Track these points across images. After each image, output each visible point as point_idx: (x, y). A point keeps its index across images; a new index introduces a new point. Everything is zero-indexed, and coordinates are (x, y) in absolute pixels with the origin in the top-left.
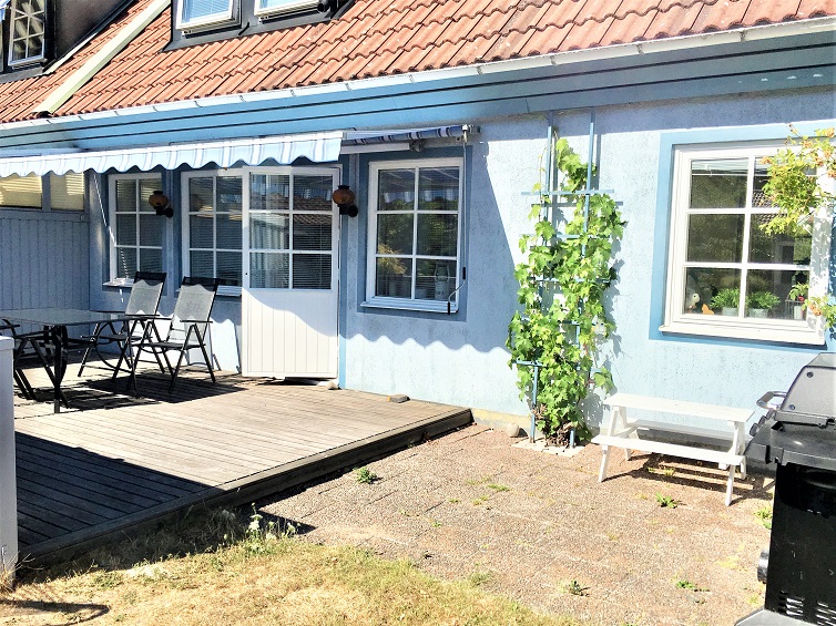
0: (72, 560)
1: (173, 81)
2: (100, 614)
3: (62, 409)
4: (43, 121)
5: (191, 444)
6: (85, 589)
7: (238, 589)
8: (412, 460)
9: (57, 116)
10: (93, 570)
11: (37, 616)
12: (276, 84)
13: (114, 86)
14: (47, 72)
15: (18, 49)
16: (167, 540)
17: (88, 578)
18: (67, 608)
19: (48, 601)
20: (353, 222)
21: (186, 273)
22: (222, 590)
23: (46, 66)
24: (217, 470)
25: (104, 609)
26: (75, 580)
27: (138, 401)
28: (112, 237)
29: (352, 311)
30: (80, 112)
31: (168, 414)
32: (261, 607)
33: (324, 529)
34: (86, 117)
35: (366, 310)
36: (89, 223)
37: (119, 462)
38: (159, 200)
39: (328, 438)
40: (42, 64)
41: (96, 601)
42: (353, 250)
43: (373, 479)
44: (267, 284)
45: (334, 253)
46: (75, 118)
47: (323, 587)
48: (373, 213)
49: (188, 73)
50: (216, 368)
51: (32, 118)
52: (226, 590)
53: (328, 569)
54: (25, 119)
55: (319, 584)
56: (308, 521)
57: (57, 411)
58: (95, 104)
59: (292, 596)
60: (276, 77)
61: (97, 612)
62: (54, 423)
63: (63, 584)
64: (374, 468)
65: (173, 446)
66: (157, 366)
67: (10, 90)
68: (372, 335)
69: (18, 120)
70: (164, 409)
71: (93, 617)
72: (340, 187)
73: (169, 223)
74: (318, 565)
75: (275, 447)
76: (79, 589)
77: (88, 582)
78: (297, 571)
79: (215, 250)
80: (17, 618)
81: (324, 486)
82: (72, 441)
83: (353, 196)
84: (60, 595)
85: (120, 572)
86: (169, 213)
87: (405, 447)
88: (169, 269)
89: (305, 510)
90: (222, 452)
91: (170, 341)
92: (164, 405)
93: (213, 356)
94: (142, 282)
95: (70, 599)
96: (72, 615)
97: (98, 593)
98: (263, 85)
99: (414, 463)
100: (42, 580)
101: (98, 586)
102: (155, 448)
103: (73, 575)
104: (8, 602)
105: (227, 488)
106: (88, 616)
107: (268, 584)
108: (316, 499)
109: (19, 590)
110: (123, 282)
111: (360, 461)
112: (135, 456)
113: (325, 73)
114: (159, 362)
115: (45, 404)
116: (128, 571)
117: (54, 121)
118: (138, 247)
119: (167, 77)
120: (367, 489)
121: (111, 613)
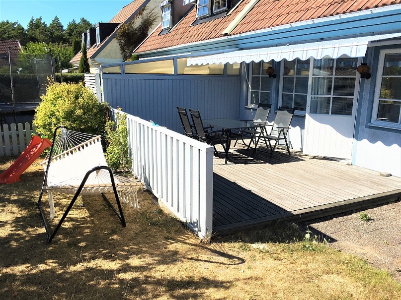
0: (232, 235)
1: (281, 15)
2: (241, 263)
3: (228, 162)
4: (225, 38)
5: (280, 187)
6: (236, 249)
7: (299, 266)
8: (391, 212)
9: (231, 35)
10: (239, 242)
11: (218, 257)
12: (331, 13)
13: (255, 19)
14: (228, 15)
15: (217, 4)
16: (269, 233)
17: (237, 245)
18: (230, 257)
19: (222, 252)
20: (367, 82)
21: (280, 105)
22: (292, 265)
23: (228, 11)
24: (290, 202)
25: (243, 261)
26: (232, 244)
27: (257, 162)
28: (250, 86)
29: (362, 127)
30: (240, 33)
31: (270, 170)
32: (310, 279)
33: (342, 242)
34: (242, 35)
35: (370, 127)
36: (241, 80)
37: (249, 191)
38: (270, 70)
39: (345, 193)
40: (226, 11)
41: (240, 256)
42: (366, 95)
43: (369, 219)
44: (318, 111)
45: (355, 97)
46: (238, 36)
47: (340, 276)
48: (380, 77)
49: (287, 10)
50: (291, 147)
51: (221, 36)
52: (294, 265)
53: (343, 267)
54: (218, 37)
55: (339, 273)
56: (333, 236)
57: (226, 163)
58: (246, 29)
59: (325, 277)
60: (332, 9)
61: (240, 261)
62: (225, 169)
63: (228, 245)
64: (369, 213)
65: (272, 187)
66: (265, 145)
67: (213, 24)
68: (373, 140)
69: (216, 37)
70: (267, 167)
71: (239, 264)
72: (362, 64)
73: (274, 80)
74: (338, 263)
75: (318, 194)
76: (234, 249)
77: (237, 247)
78: (328, 264)
79: (294, 93)
80: (211, 257)
81: (342, 218)
82: (232, 179)
83: (369, 69)
84: (227, 250)
85: (250, 245)
86: (275, 76)
87: (388, 203)
88: (273, 102)
89: (332, 230)
90: (293, 193)
91: (271, 135)
92: (268, 164)
93: (290, 142)
94: (261, 108)
95: (230, 253)
96: (231, 260)
97: (241, 253)
98: (325, 14)
99: (392, 213)
100: (221, 242)
101: (241, 249)
102: (264, 187)
103: (231, 242)
104: (209, 249)
105: (295, 213)
106: (237, 263)
107: (314, 267)
108: (338, 226)
109: (212, 245)
110: (253, 106)
111: (362, 208)
112: (256, 190)
113: (359, 5)
114: (266, 143)
115: (222, 159)
116: (253, 245)
117: (230, 37)
118: (260, 91)
119: (278, 13)
120: (365, 225)
121: (246, 263)
